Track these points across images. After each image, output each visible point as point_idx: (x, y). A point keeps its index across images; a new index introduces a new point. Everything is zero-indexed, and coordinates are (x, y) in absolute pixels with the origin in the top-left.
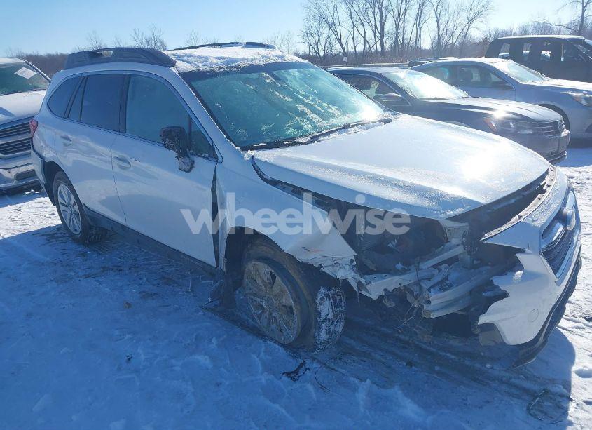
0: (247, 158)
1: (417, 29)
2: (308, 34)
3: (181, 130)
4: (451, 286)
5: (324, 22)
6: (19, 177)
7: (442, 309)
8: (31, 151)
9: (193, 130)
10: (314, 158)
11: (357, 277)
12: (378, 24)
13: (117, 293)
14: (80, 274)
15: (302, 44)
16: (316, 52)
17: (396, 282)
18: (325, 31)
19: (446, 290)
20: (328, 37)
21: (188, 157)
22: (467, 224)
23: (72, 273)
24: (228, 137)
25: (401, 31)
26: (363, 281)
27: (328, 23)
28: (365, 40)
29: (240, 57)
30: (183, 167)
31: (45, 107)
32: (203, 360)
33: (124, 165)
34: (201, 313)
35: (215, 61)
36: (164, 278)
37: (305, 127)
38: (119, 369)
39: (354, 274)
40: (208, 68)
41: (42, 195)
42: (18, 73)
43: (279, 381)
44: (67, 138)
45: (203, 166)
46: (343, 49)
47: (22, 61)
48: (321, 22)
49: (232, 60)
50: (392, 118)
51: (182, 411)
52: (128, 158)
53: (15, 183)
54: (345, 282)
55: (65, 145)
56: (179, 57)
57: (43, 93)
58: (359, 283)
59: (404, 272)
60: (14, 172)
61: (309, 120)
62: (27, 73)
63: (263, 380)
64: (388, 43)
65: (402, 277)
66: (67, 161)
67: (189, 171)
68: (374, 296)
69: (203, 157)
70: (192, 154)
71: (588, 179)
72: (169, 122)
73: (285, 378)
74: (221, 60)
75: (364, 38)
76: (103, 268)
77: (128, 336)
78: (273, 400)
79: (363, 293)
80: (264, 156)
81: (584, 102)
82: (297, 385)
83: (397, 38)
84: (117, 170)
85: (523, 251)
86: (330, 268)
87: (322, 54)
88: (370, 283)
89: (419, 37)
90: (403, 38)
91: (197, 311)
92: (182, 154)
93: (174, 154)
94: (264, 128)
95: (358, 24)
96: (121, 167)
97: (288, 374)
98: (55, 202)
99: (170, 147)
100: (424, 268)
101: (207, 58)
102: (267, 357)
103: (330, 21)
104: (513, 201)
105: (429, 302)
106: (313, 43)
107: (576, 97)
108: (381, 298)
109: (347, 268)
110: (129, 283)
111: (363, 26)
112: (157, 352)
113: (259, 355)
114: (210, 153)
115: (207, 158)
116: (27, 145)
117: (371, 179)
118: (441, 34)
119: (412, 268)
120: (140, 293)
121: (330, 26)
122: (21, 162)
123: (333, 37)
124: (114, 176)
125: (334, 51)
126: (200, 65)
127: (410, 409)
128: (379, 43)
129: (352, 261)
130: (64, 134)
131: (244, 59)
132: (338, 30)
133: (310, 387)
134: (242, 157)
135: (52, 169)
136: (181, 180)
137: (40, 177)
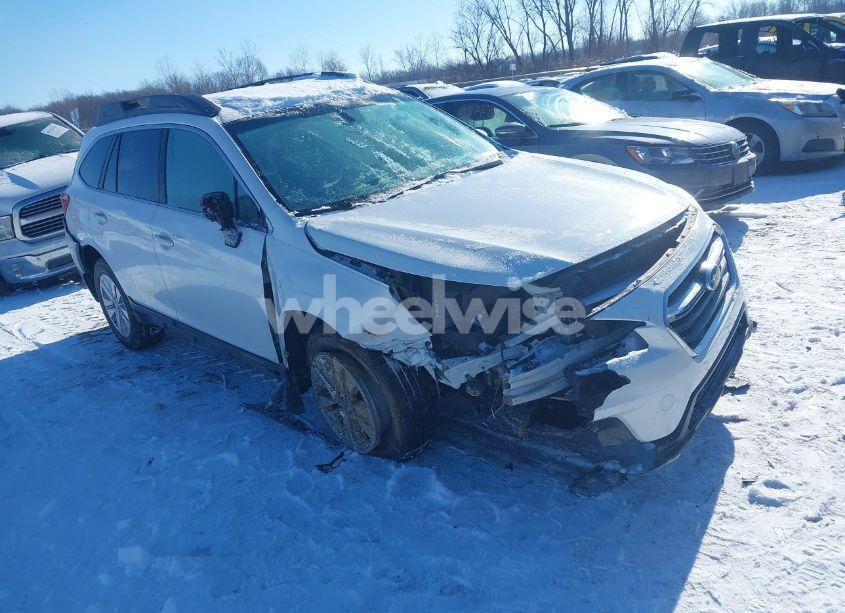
0: (299, 224)
1: (621, 13)
2: (461, 33)
3: (223, 196)
4: (537, 365)
5: (484, 16)
6: (51, 264)
7: (526, 393)
8: (65, 230)
9: (239, 195)
10: (382, 222)
11: (434, 362)
12: (563, 11)
13: (151, 394)
14: (113, 376)
15: (453, 50)
16: (475, 59)
17: (479, 366)
18: (486, 27)
19: (531, 369)
20: (491, 36)
21: (234, 228)
22: (559, 289)
23: (103, 376)
24: (279, 200)
25: (598, 17)
26: (439, 366)
27: (489, 15)
28: (545, 35)
29: (303, 95)
30: (230, 241)
31: (77, 176)
32: (230, 458)
33: (166, 243)
34: (242, 411)
35: (270, 104)
36: (208, 374)
37: (383, 180)
38: (137, 472)
39: (429, 359)
40: (260, 114)
41: (82, 286)
42: (45, 131)
43: (309, 475)
44: (101, 215)
45: (252, 238)
46: (515, 51)
47: (49, 115)
48: (480, 15)
49: (292, 101)
50: (506, 159)
51: (194, 507)
52: (169, 234)
53: (46, 273)
54: (422, 369)
55: (101, 223)
56: (225, 103)
57: (74, 156)
58: (436, 370)
59: (488, 352)
60: (45, 259)
61: (389, 171)
62: (56, 131)
63: (291, 474)
64: (580, 37)
65: (484, 358)
66: (103, 244)
67: (236, 247)
68: (456, 385)
69: (252, 227)
70: (239, 225)
71: (785, 217)
72: (210, 187)
73: (316, 471)
74: (278, 102)
75: (544, 32)
76: (139, 367)
77: (154, 438)
78: (295, 493)
79: (443, 381)
80: (320, 222)
81: (797, 110)
82: (326, 477)
83: (592, 28)
84: (159, 250)
85: (643, 324)
86: (403, 355)
87: (485, 61)
88: (448, 368)
89: (625, 24)
90: (601, 28)
91: (238, 409)
92: (227, 225)
93: (217, 226)
94: (327, 186)
95: (534, 13)
96: (165, 248)
97: (321, 468)
98: (97, 296)
99: (213, 219)
100: (511, 345)
101: (259, 101)
102: (303, 451)
103: (493, 12)
104: (618, 256)
105: (509, 386)
106: (470, 46)
107: (787, 105)
108: (463, 385)
109: (423, 352)
110: (166, 382)
111: (541, 15)
112: (181, 453)
113: (294, 450)
114: (259, 220)
115: (256, 229)
116: (59, 223)
117: (440, 243)
118: (656, 17)
119: (499, 346)
120: (177, 392)
121: (493, 20)
122: (53, 246)
123: (499, 35)
124: (156, 259)
125: (502, 56)
126: (250, 110)
127: (438, 492)
128: (565, 38)
129: (427, 344)
130: (100, 209)
131: (307, 98)
132: (505, 25)
133: (340, 478)
134: (293, 224)
135: (90, 255)
136: (228, 257)
137: (77, 264)
